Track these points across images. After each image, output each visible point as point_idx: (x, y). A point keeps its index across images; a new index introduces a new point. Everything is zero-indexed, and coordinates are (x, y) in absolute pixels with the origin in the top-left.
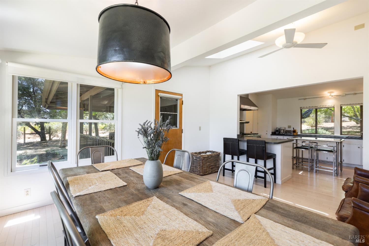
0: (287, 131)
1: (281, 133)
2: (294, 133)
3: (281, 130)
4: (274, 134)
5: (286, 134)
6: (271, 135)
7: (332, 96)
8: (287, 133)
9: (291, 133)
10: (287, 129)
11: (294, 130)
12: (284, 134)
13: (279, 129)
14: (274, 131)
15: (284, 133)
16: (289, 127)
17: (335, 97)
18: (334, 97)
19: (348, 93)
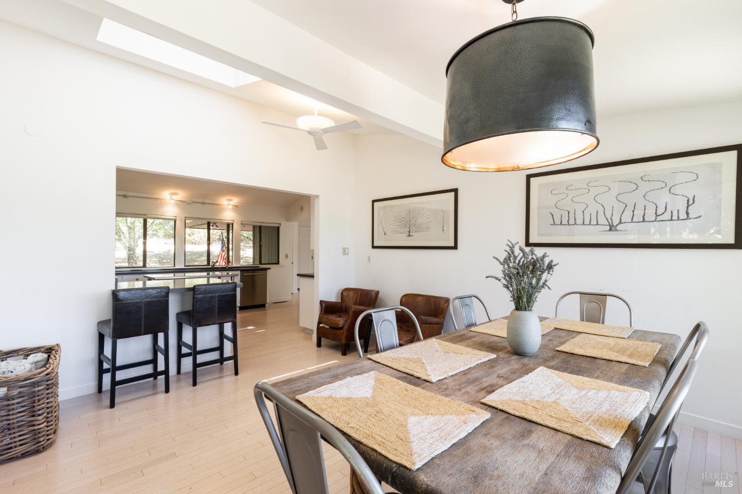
7: (174, 200)
17: (178, 202)
18: (176, 203)
19: (195, 200)
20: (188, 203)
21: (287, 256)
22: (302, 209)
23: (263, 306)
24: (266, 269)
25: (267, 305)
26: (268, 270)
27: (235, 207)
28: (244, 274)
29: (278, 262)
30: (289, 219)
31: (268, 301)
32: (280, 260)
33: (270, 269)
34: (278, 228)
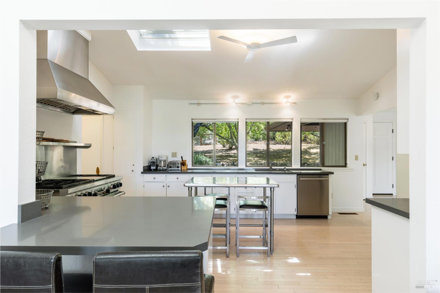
0: (170, 163)
1: (161, 166)
2: (183, 166)
3: (161, 161)
4: (148, 170)
5: (169, 169)
6: (142, 173)
7: (236, 103)
8: (171, 167)
9: (178, 167)
10: (171, 159)
11: (182, 160)
12: (166, 170)
13: (156, 159)
14: (147, 165)
15: (165, 166)
16: (174, 155)
17: (240, 105)
18: (238, 105)
19: (254, 101)
20: (249, 105)
21: (357, 158)
22: (378, 96)
23: (325, 217)
24: (327, 174)
25: (329, 217)
26: (330, 175)
27: (294, 105)
28: (301, 179)
29: (346, 164)
30: (358, 112)
31: (330, 213)
32: (348, 162)
33: (332, 173)
34: (345, 124)
